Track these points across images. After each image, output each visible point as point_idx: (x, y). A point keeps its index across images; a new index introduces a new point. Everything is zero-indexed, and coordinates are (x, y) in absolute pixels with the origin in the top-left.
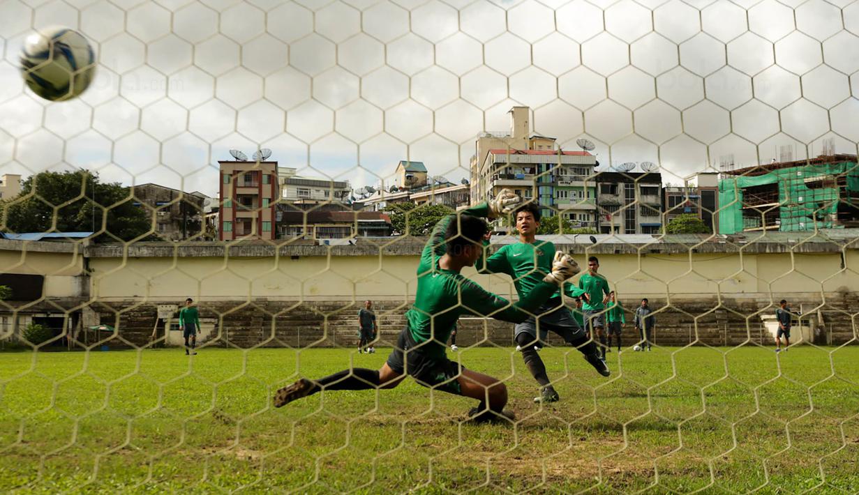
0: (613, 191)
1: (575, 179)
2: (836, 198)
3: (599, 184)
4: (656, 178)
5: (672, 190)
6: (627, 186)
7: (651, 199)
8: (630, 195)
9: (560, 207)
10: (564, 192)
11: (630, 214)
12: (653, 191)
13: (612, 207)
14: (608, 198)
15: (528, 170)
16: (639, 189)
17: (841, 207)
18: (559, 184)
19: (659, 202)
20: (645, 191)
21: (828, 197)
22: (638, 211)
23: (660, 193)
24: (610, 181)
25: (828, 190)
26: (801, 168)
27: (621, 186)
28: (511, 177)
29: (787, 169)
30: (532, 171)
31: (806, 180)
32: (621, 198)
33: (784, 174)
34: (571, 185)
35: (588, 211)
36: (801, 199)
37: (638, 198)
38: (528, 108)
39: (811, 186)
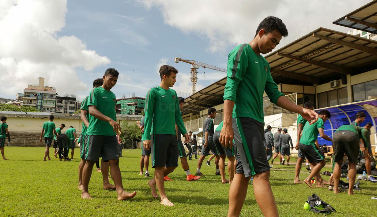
0: (61, 102)
1: (50, 98)
2: (134, 108)
3: (57, 100)
4: (75, 99)
5: (79, 103)
6: (65, 101)
7: (73, 105)
8: (66, 103)
9: (44, 106)
10: (46, 102)
11: (66, 109)
12: (74, 103)
13: (60, 107)
14: (59, 104)
15: (35, 95)
16: (69, 102)
17: (136, 111)
18: (44, 99)
19: (75, 106)
20: (71, 103)
21: (132, 108)
22: (68, 108)
23: (75, 103)
24: (60, 99)
25: (132, 106)
26: (126, 100)
27: (64, 101)
28: (29, 96)
29: (123, 100)
30: (36, 95)
31: (128, 104)
32: (63, 104)
33: (122, 102)
34: (48, 100)
35: (53, 107)
36: (126, 108)
37: (69, 105)
38: (44, 78)
39: (129, 105)
